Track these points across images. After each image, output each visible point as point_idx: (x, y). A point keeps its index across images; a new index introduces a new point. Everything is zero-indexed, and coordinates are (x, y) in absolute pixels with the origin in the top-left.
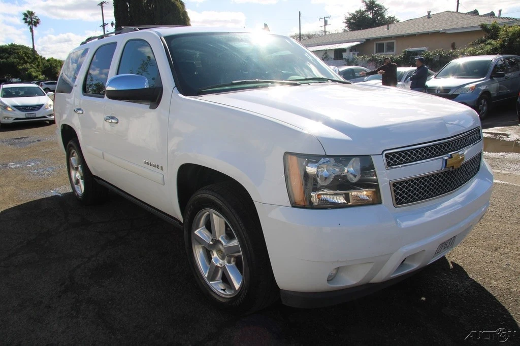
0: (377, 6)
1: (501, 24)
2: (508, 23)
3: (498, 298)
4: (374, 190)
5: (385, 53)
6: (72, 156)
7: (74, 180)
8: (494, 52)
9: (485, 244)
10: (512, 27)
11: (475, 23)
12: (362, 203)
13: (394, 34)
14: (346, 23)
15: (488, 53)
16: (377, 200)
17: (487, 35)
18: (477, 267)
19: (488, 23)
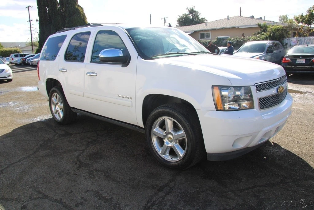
0: (195, 12)
1: (268, 24)
2: (271, 24)
3: (298, 155)
4: (251, 102)
5: (205, 39)
6: (53, 97)
7: (54, 111)
8: (266, 39)
9: (284, 134)
10: (274, 26)
11: (254, 23)
12: (246, 109)
13: (210, 28)
14: (177, 21)
15: (263, 40)
16: (252, 107)
17: (261, 30)
18: (285, 144)
19: (261, 23)
